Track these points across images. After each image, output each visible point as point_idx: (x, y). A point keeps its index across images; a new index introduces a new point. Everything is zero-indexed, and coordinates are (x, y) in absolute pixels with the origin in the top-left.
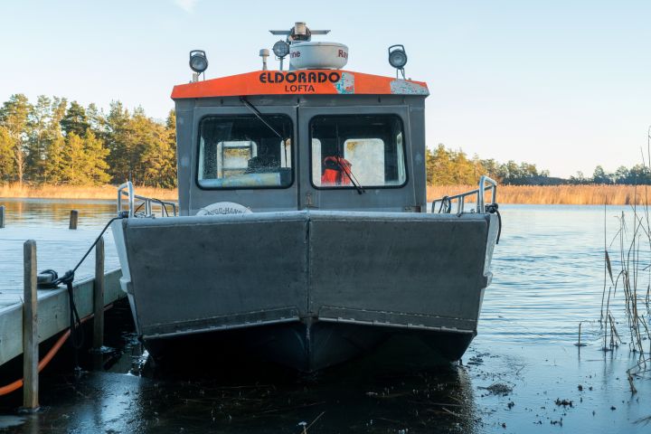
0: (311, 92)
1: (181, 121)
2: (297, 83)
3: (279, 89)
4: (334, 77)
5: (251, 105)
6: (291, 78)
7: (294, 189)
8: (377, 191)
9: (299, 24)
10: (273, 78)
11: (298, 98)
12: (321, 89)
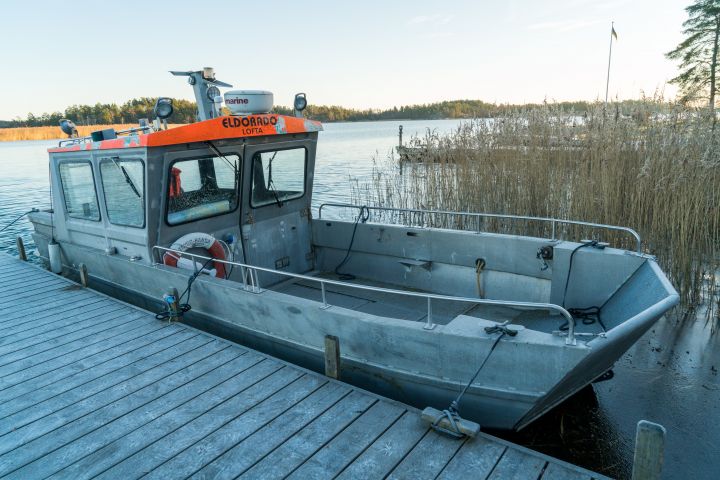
0: (260, 134)
1: (152, 167)
2: (249, 127)
3: (239, 132)
4: (273, 121)
5: (213, 146)
6: (245, 122)
7: (237, 213)
8: (288, 203)
9: (209, 69)
10: (232, 123)
11: (244, 139)
12: (267, 131)
